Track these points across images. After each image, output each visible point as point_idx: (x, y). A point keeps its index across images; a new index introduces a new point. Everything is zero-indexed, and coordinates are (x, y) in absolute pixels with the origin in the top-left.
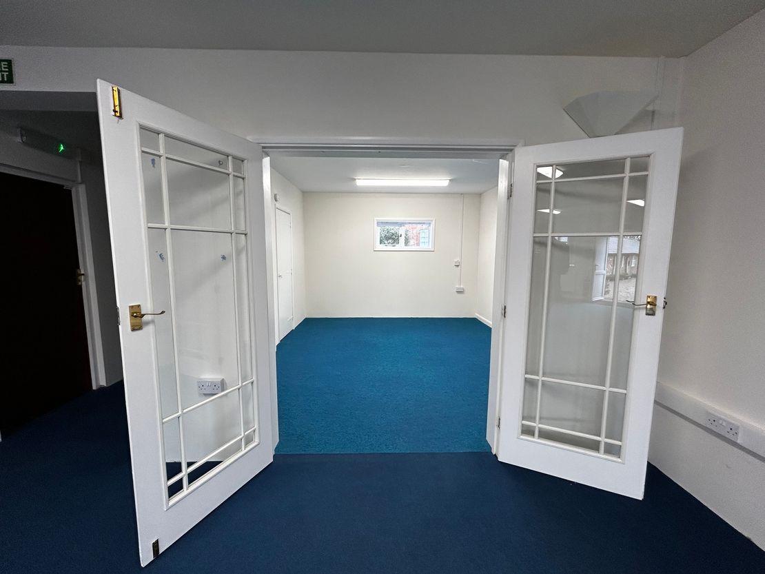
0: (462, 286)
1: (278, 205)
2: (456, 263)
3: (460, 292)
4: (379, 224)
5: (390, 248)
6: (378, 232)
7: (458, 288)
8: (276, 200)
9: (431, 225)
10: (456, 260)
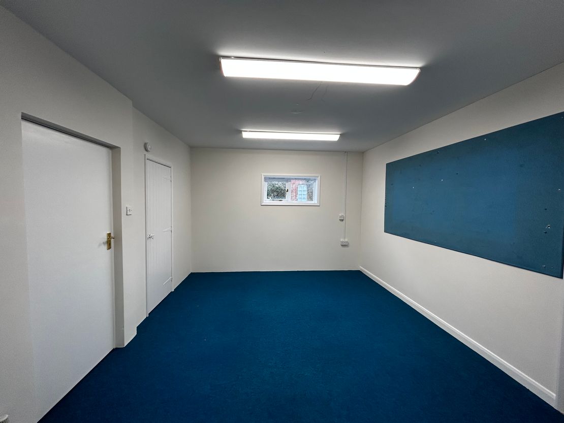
0: (346, 240)
1: (148, 155)
2: (341, 217)
3: (344, 245)
4: (266, 179)
5: (276, 202)
6: (265, 187)
7: (342, 242)
8: (146, 150)
9: (317, 181)
10: (340, 215)
